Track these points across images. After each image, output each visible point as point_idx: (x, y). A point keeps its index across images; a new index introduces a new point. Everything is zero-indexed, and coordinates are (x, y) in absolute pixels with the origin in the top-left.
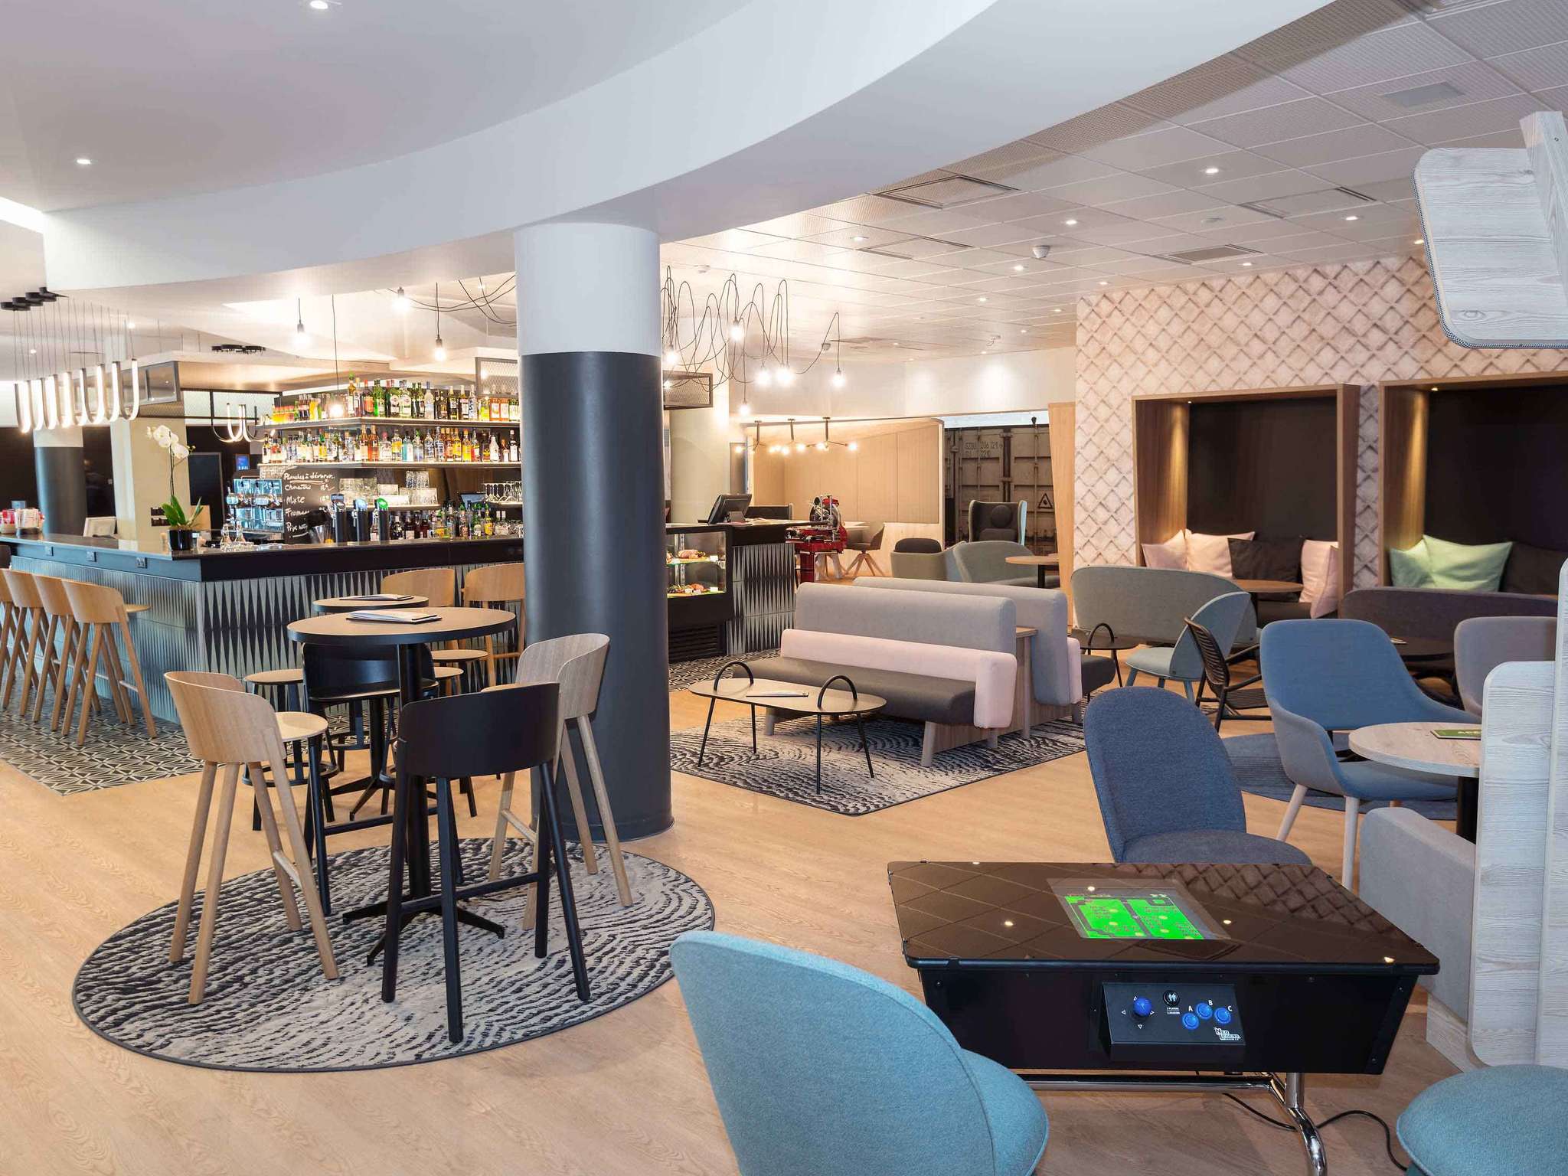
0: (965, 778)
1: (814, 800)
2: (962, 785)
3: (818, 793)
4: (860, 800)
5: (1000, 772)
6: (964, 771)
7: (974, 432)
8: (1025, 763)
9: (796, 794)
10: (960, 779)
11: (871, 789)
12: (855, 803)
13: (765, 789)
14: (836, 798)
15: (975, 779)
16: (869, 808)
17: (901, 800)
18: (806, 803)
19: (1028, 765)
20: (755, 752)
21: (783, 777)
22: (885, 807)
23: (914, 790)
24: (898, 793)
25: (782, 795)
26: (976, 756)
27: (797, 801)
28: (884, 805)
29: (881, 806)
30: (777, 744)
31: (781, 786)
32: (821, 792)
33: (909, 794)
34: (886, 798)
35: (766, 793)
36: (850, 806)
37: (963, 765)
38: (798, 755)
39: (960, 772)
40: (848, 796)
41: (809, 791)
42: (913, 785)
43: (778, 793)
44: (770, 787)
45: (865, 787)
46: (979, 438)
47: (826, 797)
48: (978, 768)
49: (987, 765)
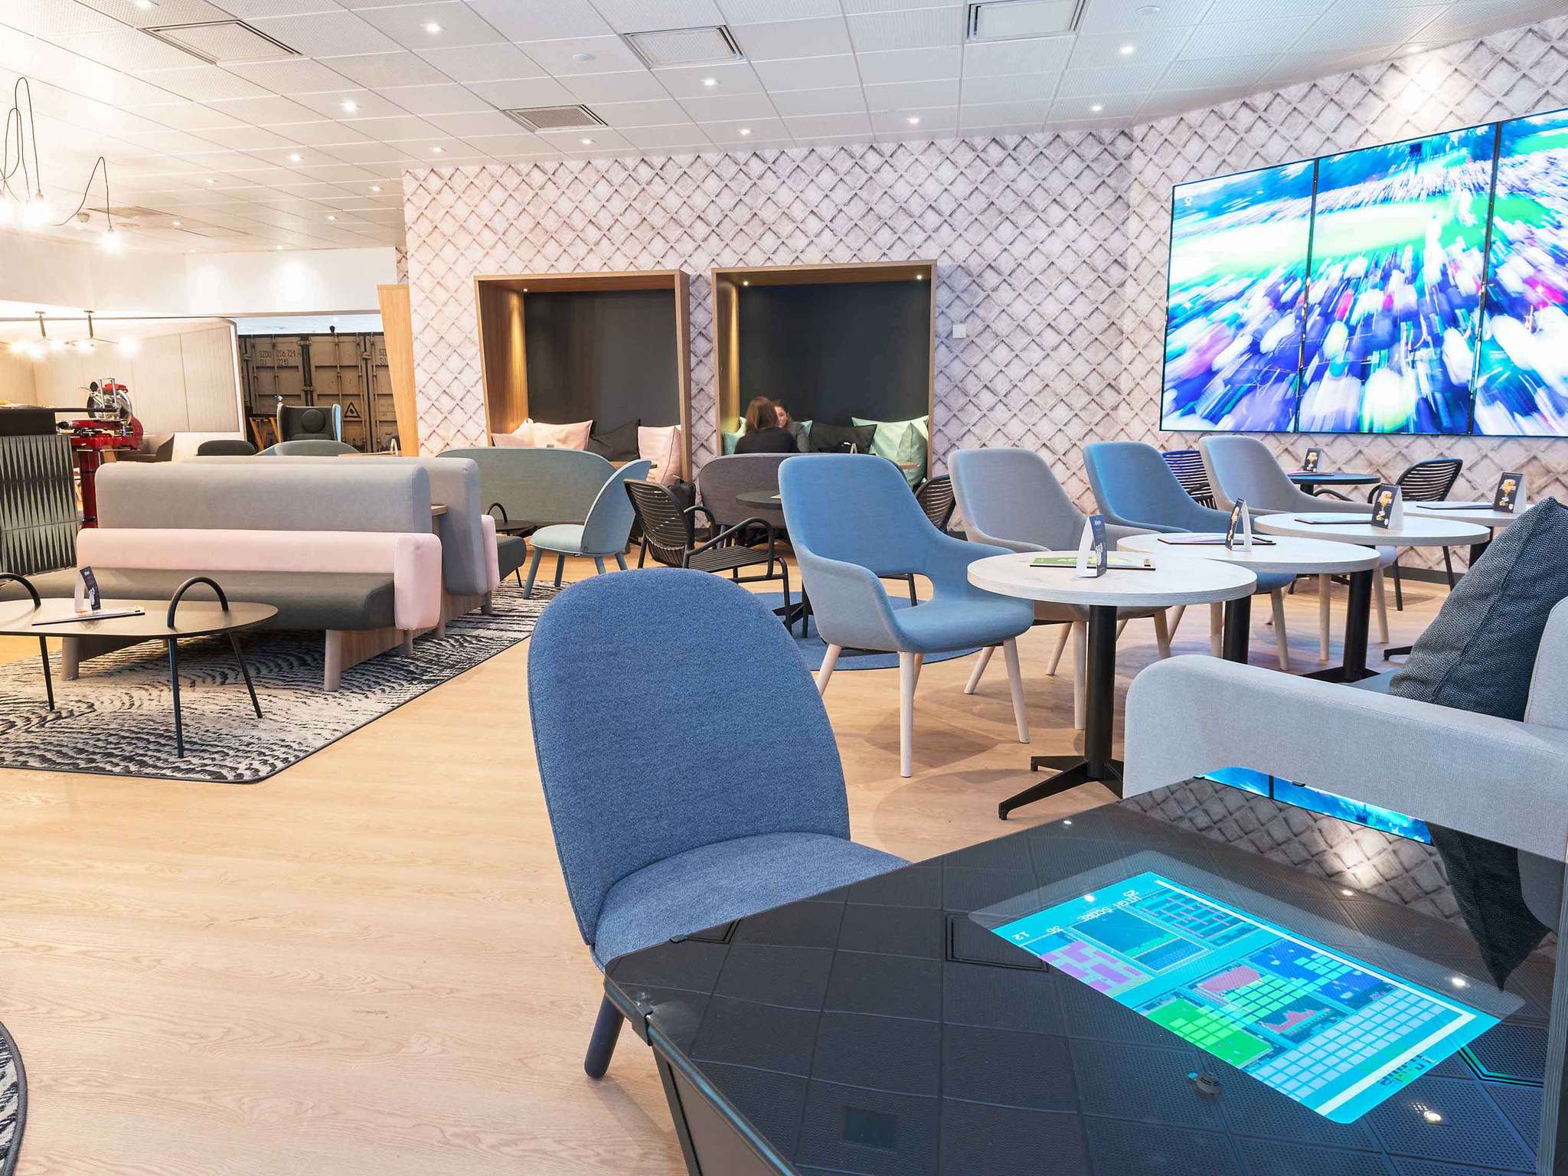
0: (395, 699)
1: (178, 769)
2: (394, 709)
3: (181, 756)
4: (254, 755)
5: (436, 682)
6: (387, 689)
7: (268, 340)
8: (460, 667)
9: (143, 764)
10: (387, 701)
11: (264, 736)
12: (248, 761)
13: (82, 764)
14: (213, 759)
15: (407, 698)
16: (273, 765)
17: (319, 744)
18: (164, 777)
19: (463, 670)
20: (52, 707)
21: (111, 739)
22: (298, 759)
23: (331, 726)
24: (309, 735)
25: (117, 770)
26: (393, 668)
27: (148, 776)
28: (296, 757)
29: (292, 759)
30: (87, 691)
31: (111, 755)
32: (186, 753)
33: (326, 734)
34: (295, 746)
35: (86, 771)
36: (242, 768)
37: (382, 682)
38: (128, 704)
39: (383, 691)
40: (231, 753)
41: (163, 756)
42: (326, 719)
43: (108, 767)
44: (93, 761)
45: (254, 733)
46: (274, 346)
47: (195, 761)
48: (404, 683)
49: (412, 678)
